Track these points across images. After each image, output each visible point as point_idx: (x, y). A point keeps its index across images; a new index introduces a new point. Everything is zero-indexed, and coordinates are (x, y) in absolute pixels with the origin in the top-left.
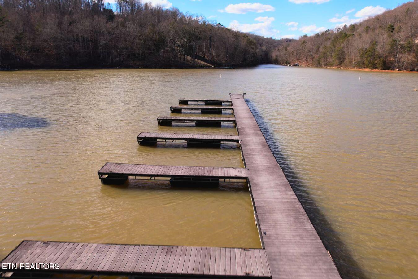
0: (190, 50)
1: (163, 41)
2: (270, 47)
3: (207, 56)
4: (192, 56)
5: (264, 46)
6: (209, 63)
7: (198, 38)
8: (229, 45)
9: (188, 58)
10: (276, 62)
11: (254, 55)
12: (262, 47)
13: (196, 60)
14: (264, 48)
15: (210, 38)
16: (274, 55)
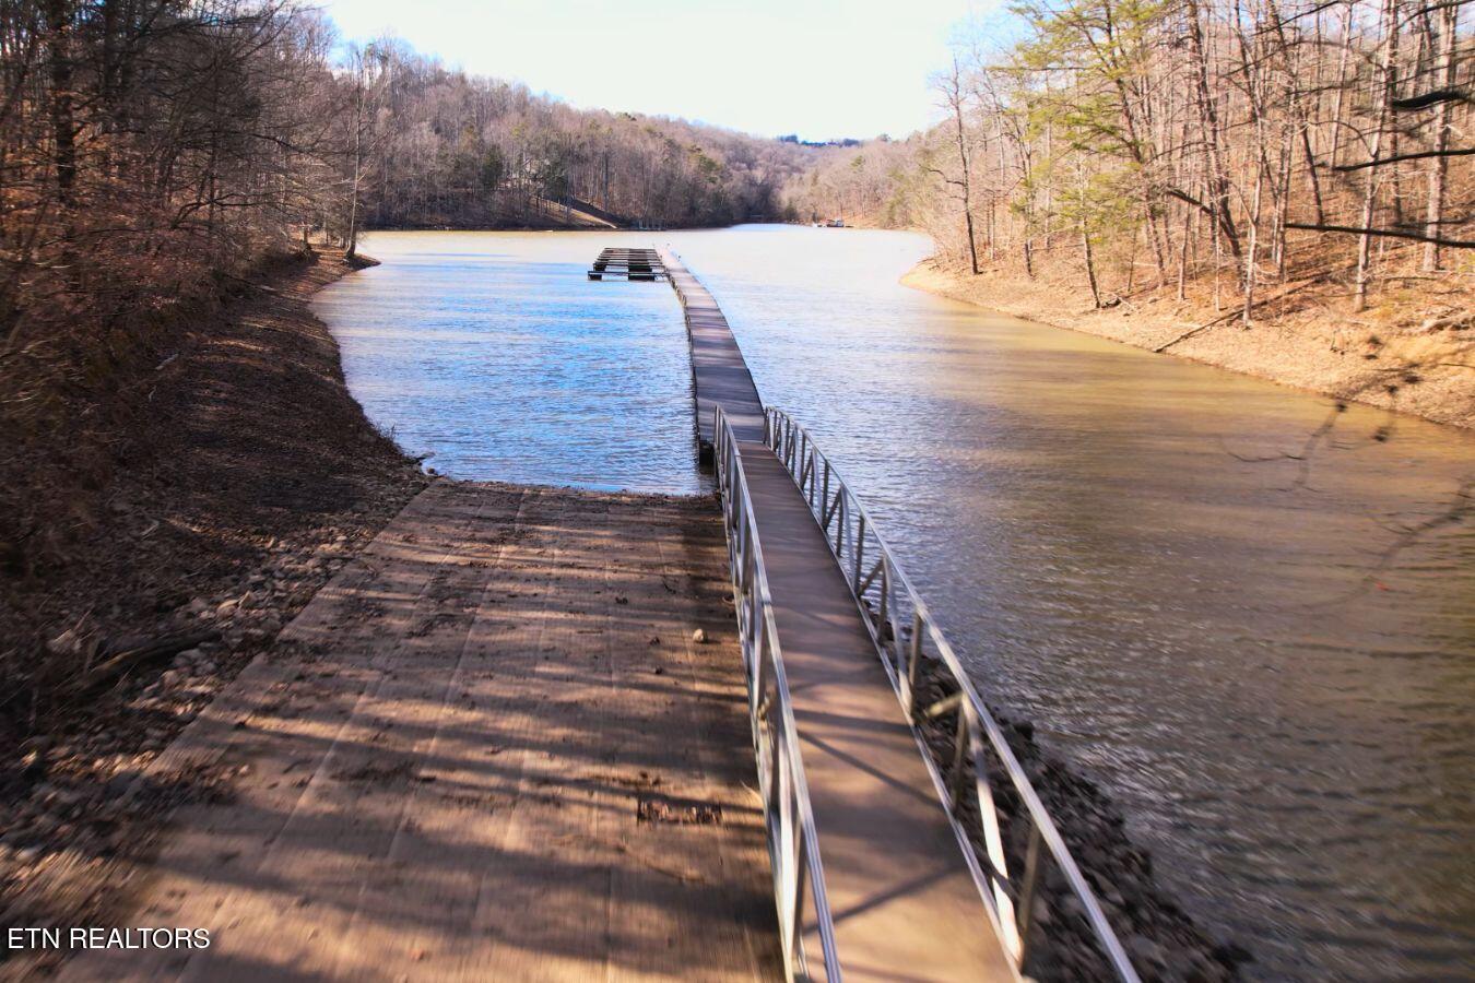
0: (560, 189)
1: (499, 166)
2: (779, 172)
3: (599, 202)
4: (563, 201)
5: (760, 168)
6: (604, 219)
7: (580, 160)
8: (652, 176)
9: (556, 206)
10: (790, 217)
11: (718, 198)
12: (754, 172)
13: (574, 211)
14: (759, 174)
15: (607, 158)
16: (786, 196)
